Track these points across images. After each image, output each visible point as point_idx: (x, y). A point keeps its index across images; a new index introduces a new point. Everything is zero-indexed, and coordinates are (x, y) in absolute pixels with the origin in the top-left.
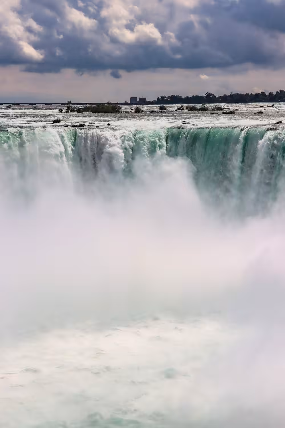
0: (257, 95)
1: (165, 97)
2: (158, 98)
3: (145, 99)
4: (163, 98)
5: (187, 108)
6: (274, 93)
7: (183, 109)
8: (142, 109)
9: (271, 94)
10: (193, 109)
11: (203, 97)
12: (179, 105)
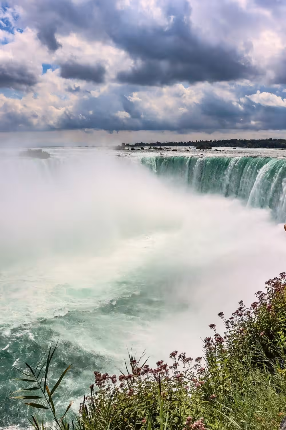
0: (179, 143)
1: (138, 143)
2: (135, 144)
3: (129, 144)
4: (137, 144)
5: (153, 148)
6: (187, 142)
7: (151, 149)
8: (134, 148)
9: (185, 143)
10: (156, 149)
11: (155, 144)
12: (149, 147)
